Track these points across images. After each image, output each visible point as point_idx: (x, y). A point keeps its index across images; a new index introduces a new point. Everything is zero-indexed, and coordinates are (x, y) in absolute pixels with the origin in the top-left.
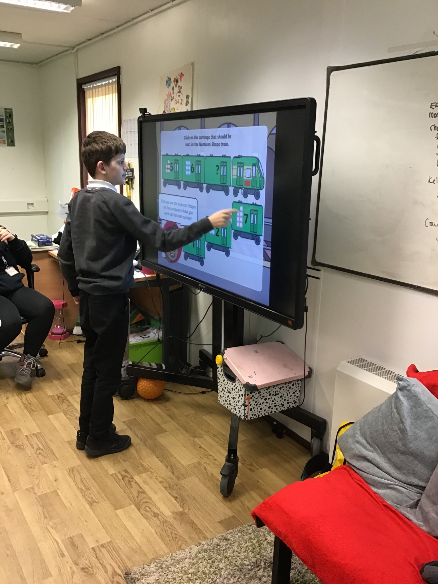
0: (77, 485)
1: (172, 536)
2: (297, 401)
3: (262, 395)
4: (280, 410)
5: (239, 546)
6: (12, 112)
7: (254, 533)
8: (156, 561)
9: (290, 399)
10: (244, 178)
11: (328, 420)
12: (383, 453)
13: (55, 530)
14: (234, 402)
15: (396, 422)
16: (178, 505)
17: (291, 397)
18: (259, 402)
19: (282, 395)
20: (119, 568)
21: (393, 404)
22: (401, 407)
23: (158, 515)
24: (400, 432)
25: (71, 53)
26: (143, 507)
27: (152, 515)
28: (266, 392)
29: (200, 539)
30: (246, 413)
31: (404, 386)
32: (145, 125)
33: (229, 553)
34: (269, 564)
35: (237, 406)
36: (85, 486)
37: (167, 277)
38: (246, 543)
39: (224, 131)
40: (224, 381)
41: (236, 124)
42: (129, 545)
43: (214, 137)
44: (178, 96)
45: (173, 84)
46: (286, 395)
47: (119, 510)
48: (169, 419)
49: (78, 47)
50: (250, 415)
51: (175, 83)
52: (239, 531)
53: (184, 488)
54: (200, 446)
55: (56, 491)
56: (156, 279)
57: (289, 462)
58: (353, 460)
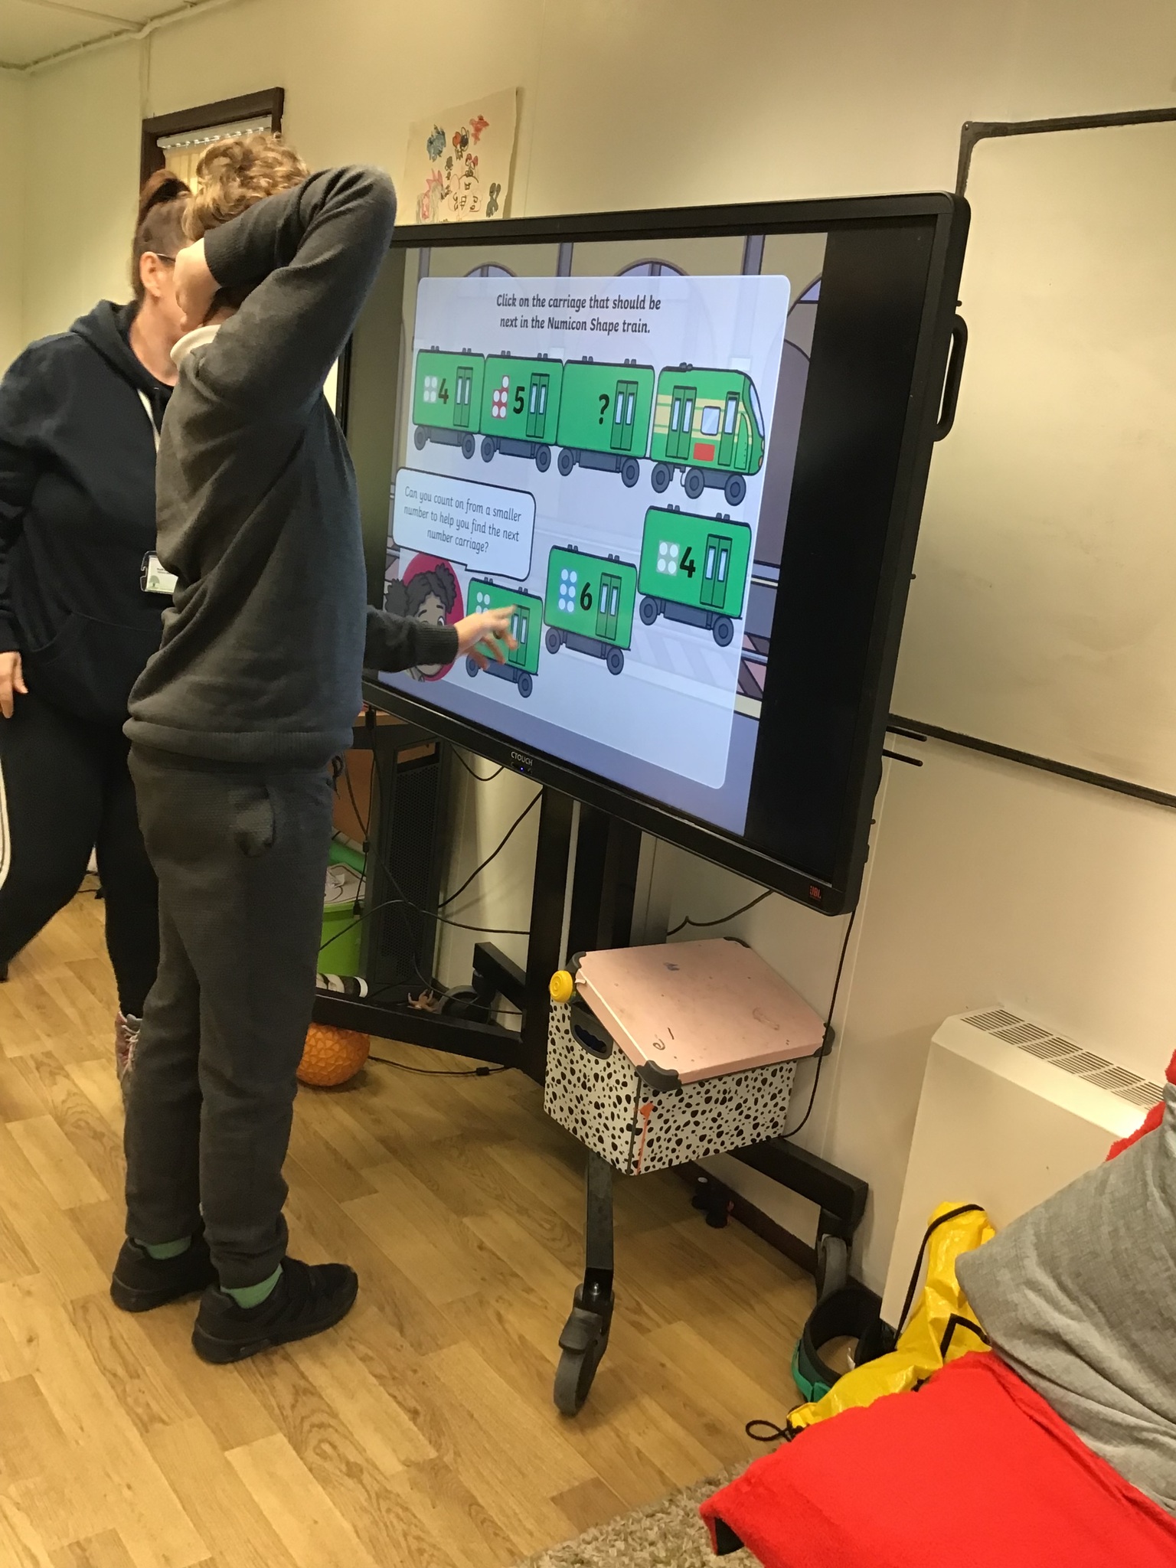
0: (98, 1360)
1: (409, 1547)
2: (781, 1122)
3: (686, 1101)
4: (732, 1148)
7: (664, 1542)
9: (762, 1113)
10: (694, 435)
11: (874, 1187)
12: (1115, 1324)
13: (29, 1515)
14: (600, 1116)
15: (1163, 1232)
16: (421, 1437)
17: (766, 1110)
18: (675, 1121)
19: (741, 1101)
21: (1149, 1173)
23: (361, 1471)
25: (132, 40)
26: (313, 1442)
27: (341, 1471)
28: (698, 1093)
29: (497, 1556)
30: (635, 1152)
35: (608, 1129)
36: (125, 1364)
39: (637, 285)
40: (570, 1049)
41: (680, 265)
43: (599, 303)
44: (463, 186)
45: (449, 150)
46: (751, 1103)
47: (237, 1450)
48: (382, 1150)
49: (156, 24)
50: (645, 1160)
51: (456, 147)
52: (618, 1534)
53: (438, 1378)
54: (482, 1242)
55: (30, 1379)
56: (364, 724)
57: (751, 1307)
58: (1016, 1342)
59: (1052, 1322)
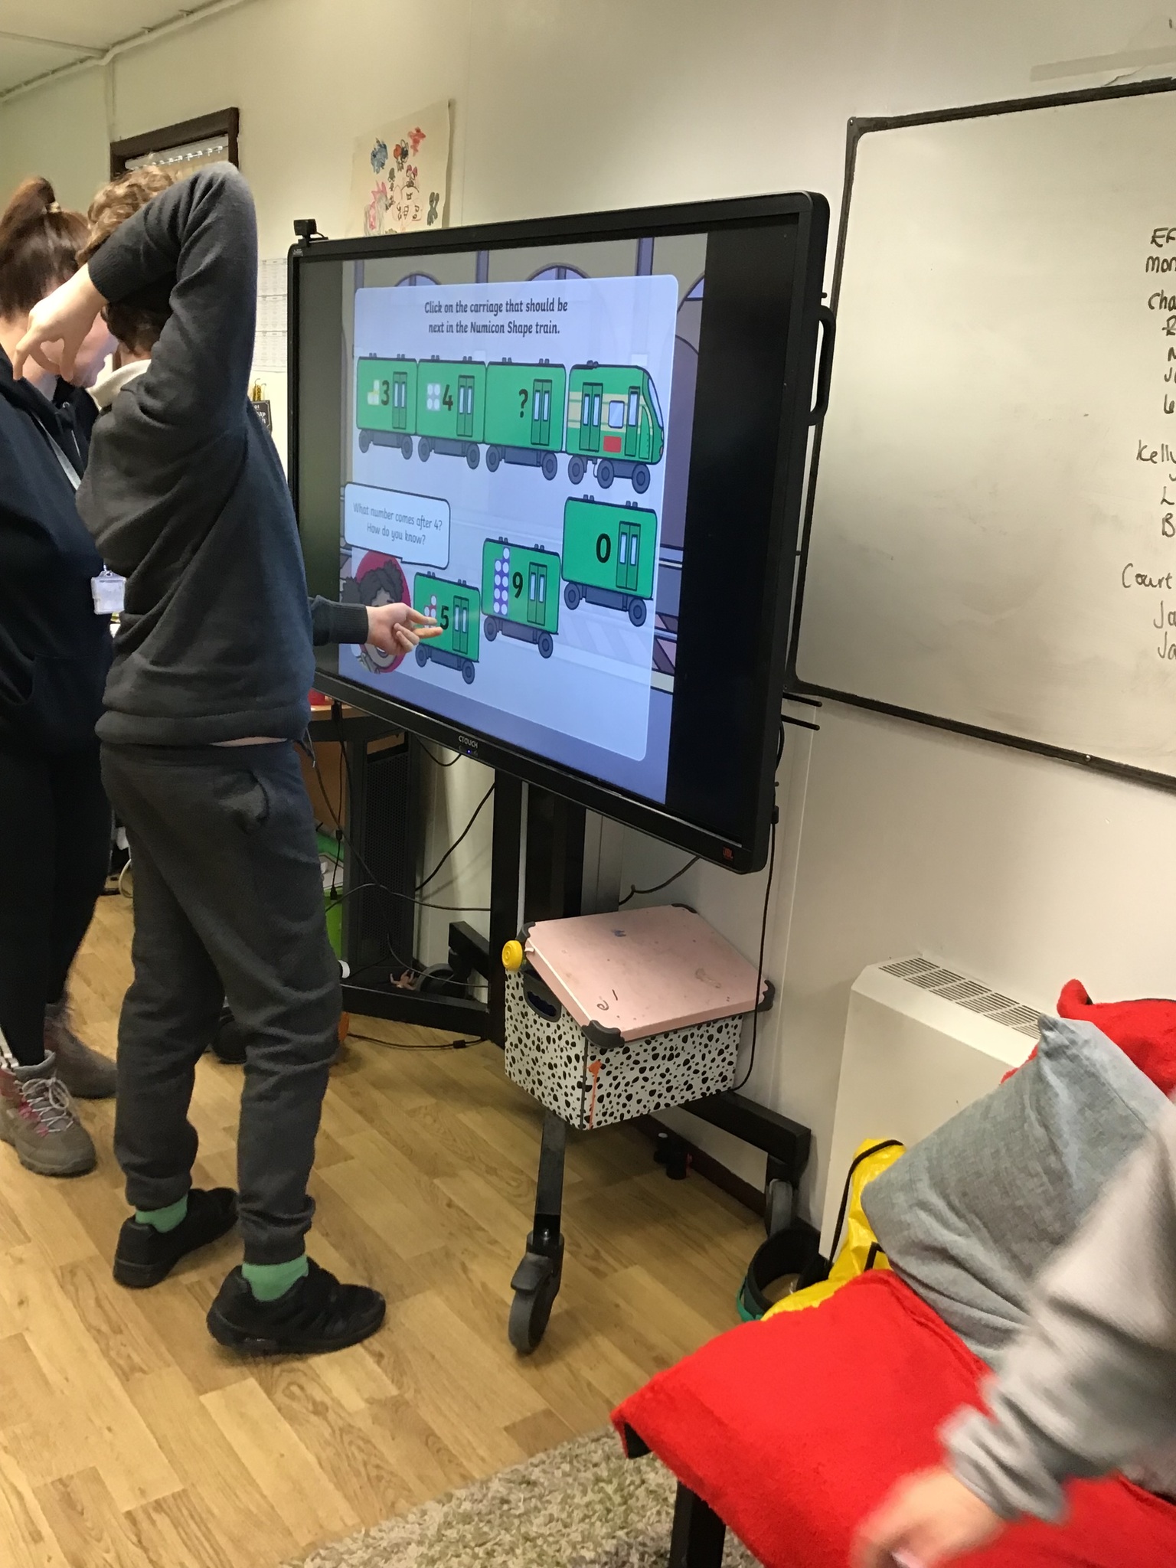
0: (83, 1318)
1: (368, 1475)
2: (730, 1075)
3: (634, 1058)
4: (682, 1101)
5: (566, 1503)
7: (607, 1464)
8: (319, 1554)
9: (711, 1068)
10: (604, 428)
11: (817, 1132)
12: (997, 1237)
13: (16, 1458)
14: (553, 1075)
15: (1038, 1151)
16: (384, 1377)
17: (714, 1065)
18: (624, 1078)
19: (689, 1057)
21: (1026, 1097)
22: (1051, 1106)
23: (327, 1409)
24: (1049, 1181)
25: (99, 66)
26: (283, 1384)
27: (307, 1409)
28: (645, 1051)
29: (450, 1481)
30: (587, 1108)
31: (1060, 1047)
32: (308, 269)
33: (536, 1526)
34: (653, 1558)
35: (561, 1087)
36: (109, 1321)
37: (365, 715)
38: (584, 1493)
39: (545, 288)
40: (524, 1015)
41: (582, 268)
42: (237, 1503)
43: (514, 307)
44: (405, 197)
45: (391, 162)
46: (696, 1060)
47: (209, 1395)
48: (359, 1120)
49: (117, 50)
50: (597, 1115)
51: (397, 159)
52: (564, 1457)
53: (404, 1325)
54: (450, 1200)
55: (19, 1337)
56: (330, 718)
57: (705, 1250)
58: (909, 1258)
59: (940, 1239)
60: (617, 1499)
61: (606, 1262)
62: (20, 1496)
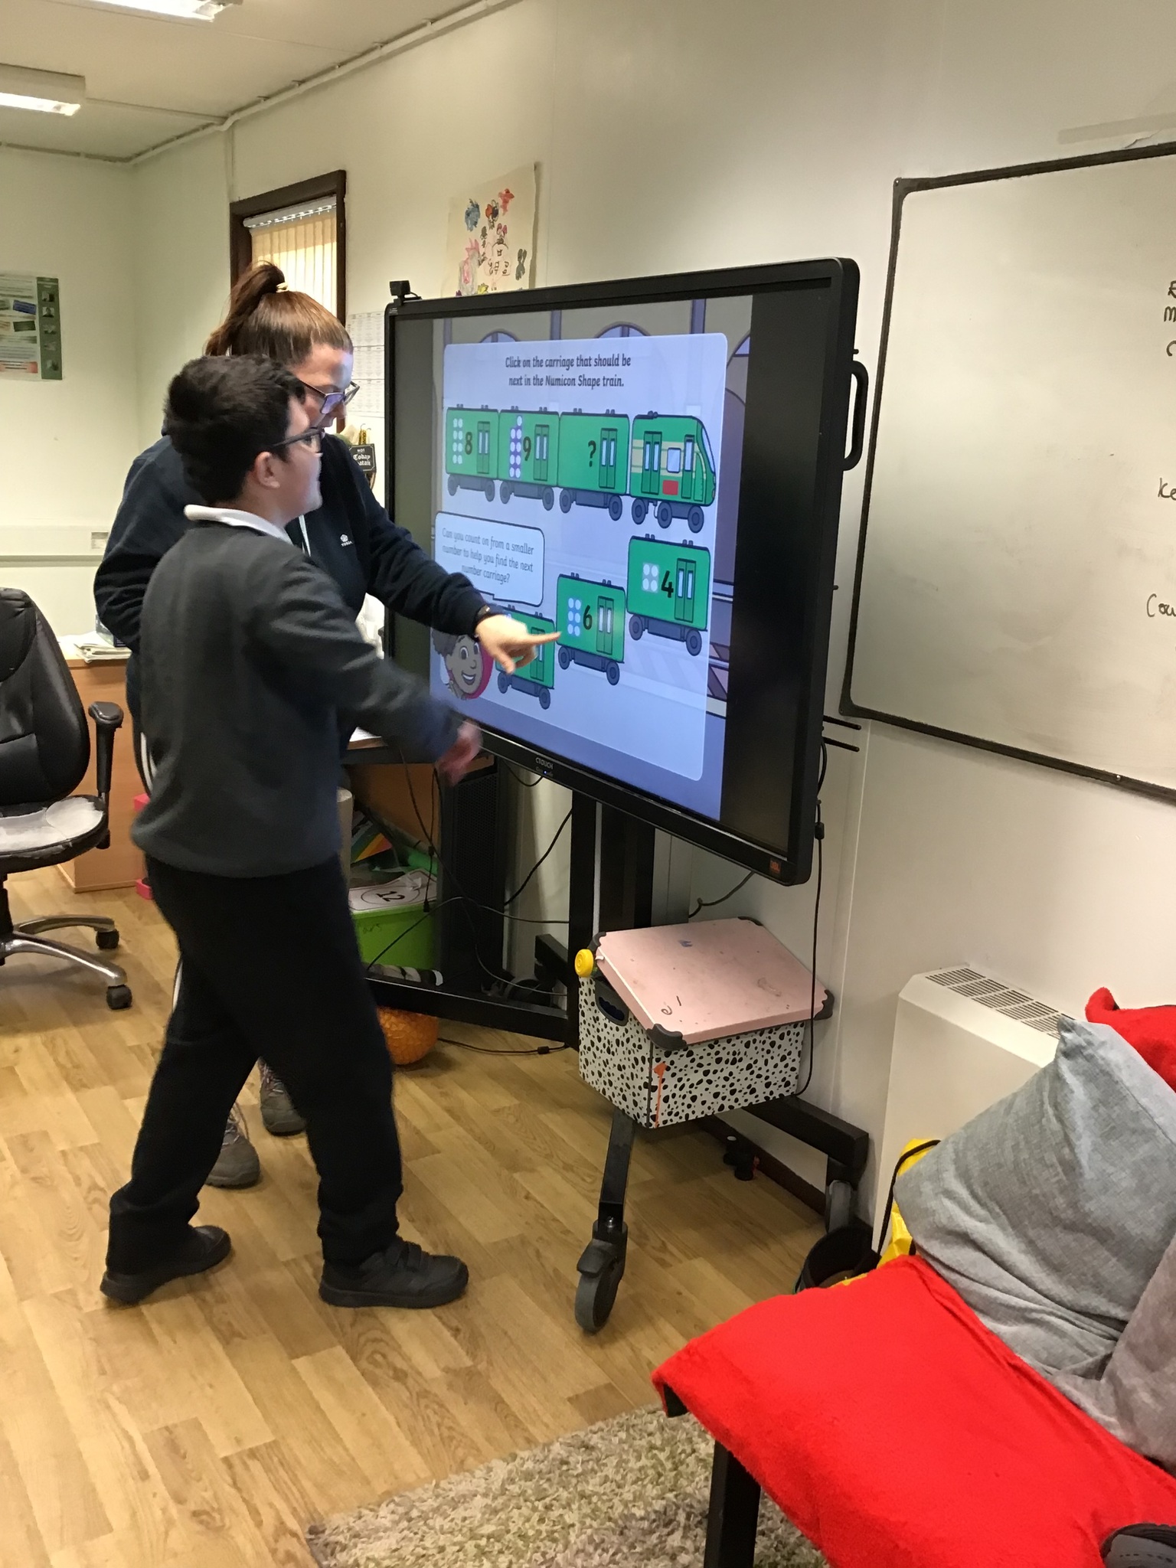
1: (441, 1435)
2: (793, 1081)
3: (698, 1061)
4: (746, 1104)
5: (622, 1467)
6: (56, 288)
7: (661, 1434)
8: (393, 1501)
9: (773, 1073)
10: (663, 473)
11: (874, 1136)
12: (1016, 1224)
13: (127, 1405)
14: (622, 1077)
15: (1054, 1143)
16: (460, 1349)
17: (777, 1070)
18: (688, 1080)
19: (752, 1062)
20: (292, 1514)
21: (1046, 1094)
22: (1067, 1103)
23: (407, 1375)
24: (1063, 1170)
25: (219, 132)
26: (367, 1353)
27: (388, 1376)
28: (709, 1054)
29: (515, 1443)
30: (653, 1107)
31: (1077, 1046)
32: (403, 327)
33: (592, 1486)
34: (699, 1518)
35: (629, 1087)
36: (213, 1292)
38: (639, 1458)
39: (612, 345)
40: (596, 1019)
41: (643, 327)
43: (584, 362)
44: (496, 254)
45: (483, 220)
46: (761, 1063)
47: (300, 1359)
48: (447, 1118)
49: (236, 117)
50: (663, 1114)
51: (488, 217)
52: (621, 1426)
53: (480, 1304)
54: (529, 1193)
57: (766, 1245)
58: (933, 1242)
59: (962, 1224)
60: (669, 1465)
61: (672, 1254)
62: (130, 1439)
